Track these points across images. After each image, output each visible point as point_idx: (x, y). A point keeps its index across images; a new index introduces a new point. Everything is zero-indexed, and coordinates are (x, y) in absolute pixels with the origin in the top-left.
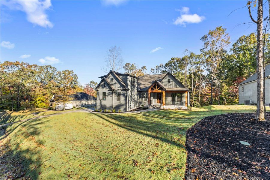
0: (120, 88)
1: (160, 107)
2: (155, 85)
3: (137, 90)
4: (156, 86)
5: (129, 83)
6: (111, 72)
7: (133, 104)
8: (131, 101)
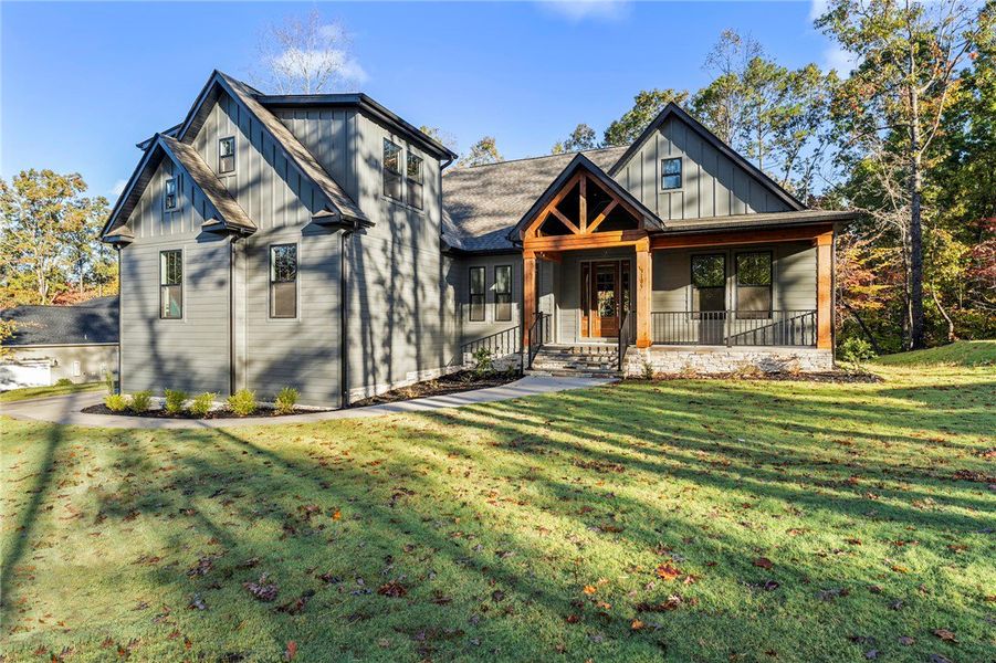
0: (289, 217)
1: (621, 360)
2: (575, 193)
3: (442, 244)
4: (583, 200)
5: (370, 179)
6: (218, 92)
7: (413, 350)
8: (390, 324)
